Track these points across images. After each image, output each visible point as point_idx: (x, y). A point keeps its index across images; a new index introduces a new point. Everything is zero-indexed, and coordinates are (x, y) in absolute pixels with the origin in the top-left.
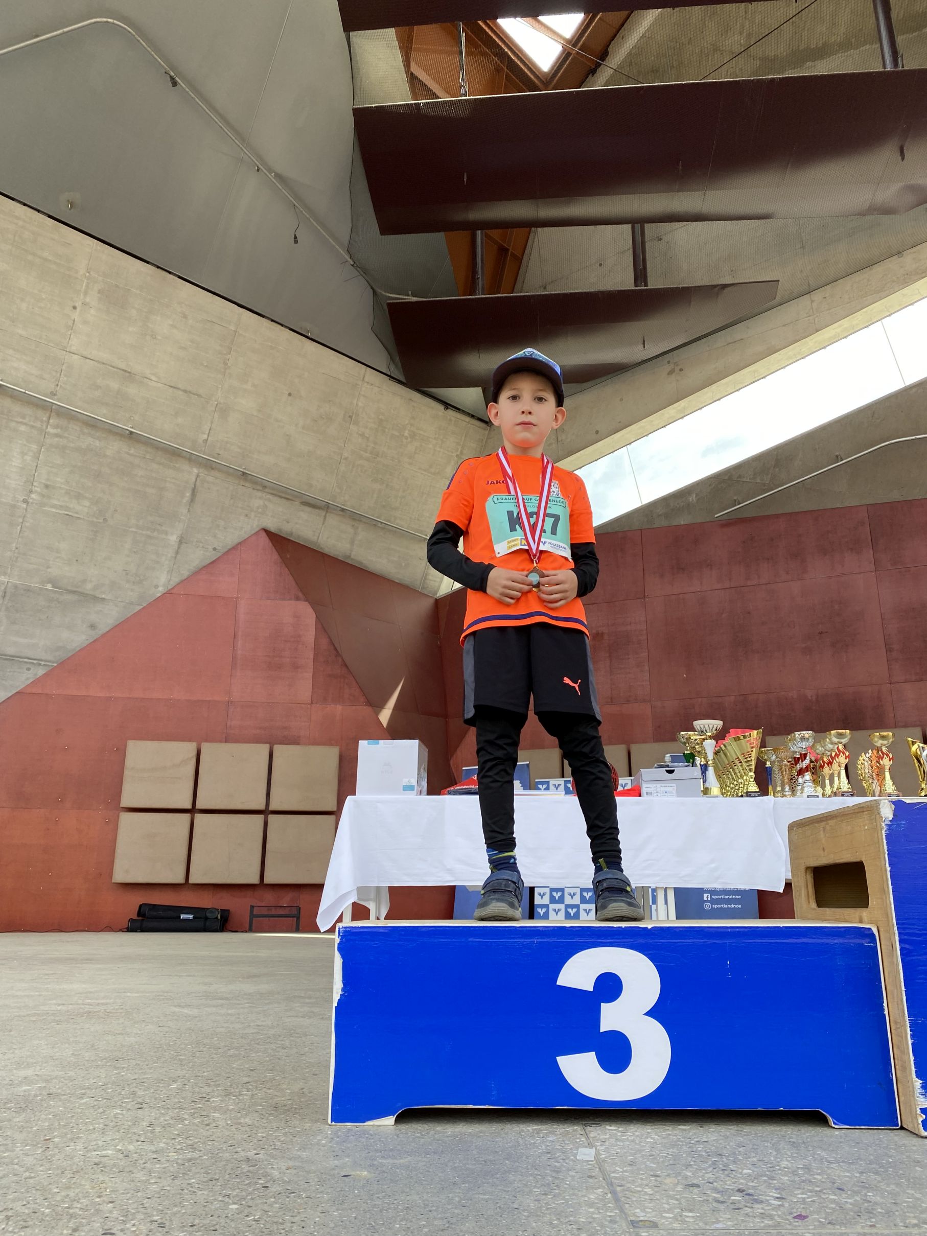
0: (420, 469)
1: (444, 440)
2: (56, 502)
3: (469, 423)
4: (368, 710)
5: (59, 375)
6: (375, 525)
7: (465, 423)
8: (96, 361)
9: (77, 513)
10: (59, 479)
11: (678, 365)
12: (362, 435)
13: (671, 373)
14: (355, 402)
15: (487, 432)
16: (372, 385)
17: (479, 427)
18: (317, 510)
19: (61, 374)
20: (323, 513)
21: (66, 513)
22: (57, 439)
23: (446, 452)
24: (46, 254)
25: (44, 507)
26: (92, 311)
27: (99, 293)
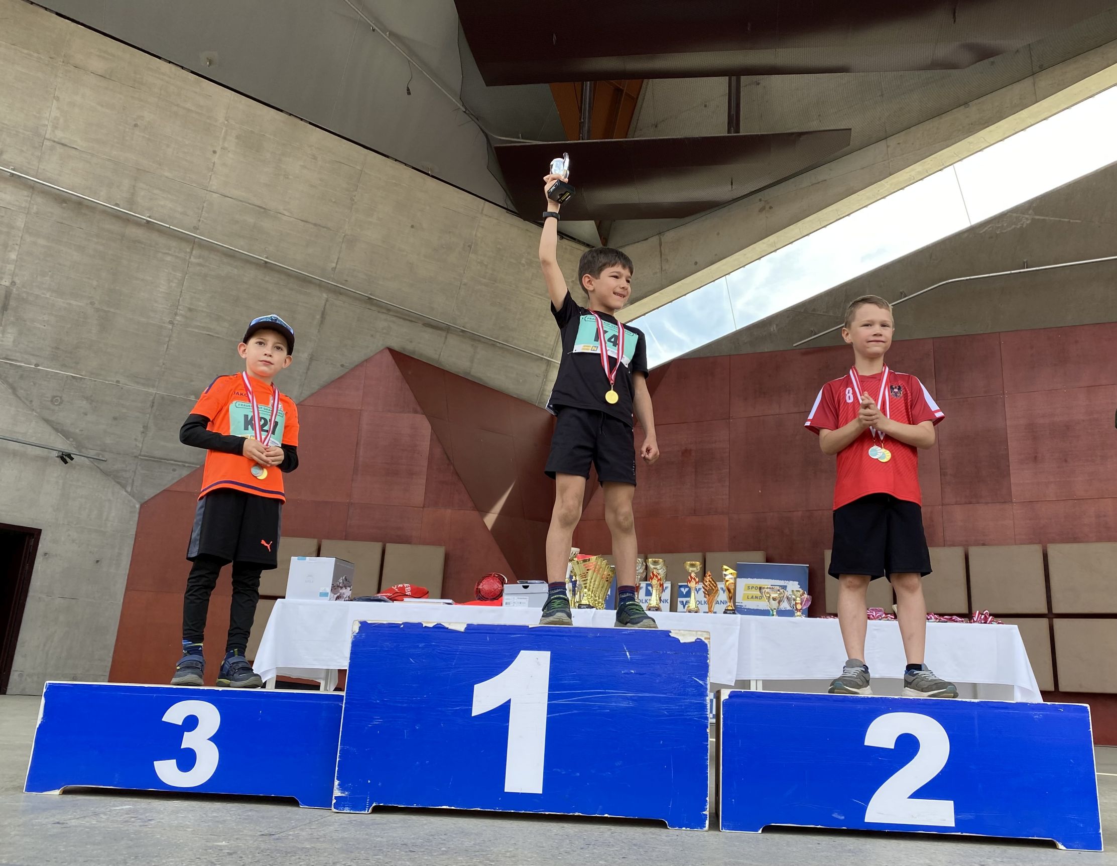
2: (199, 324)
4: (475, 514)
5: (200, 211)
6: (492, 345)
8: (234, 199)
9: (217, 333)
10: (201, 303)
11: (768, 203)
12: (481, 263)
13: (762, 210)
14: (474, 233)
16: (489, 217)
19: (202, 211)
20: (444, 334)
21: (208, 333)
22: (198, 268)
24: (188, 105)
25: (187, 328)
26: (230, 155)
27: (236, 139)
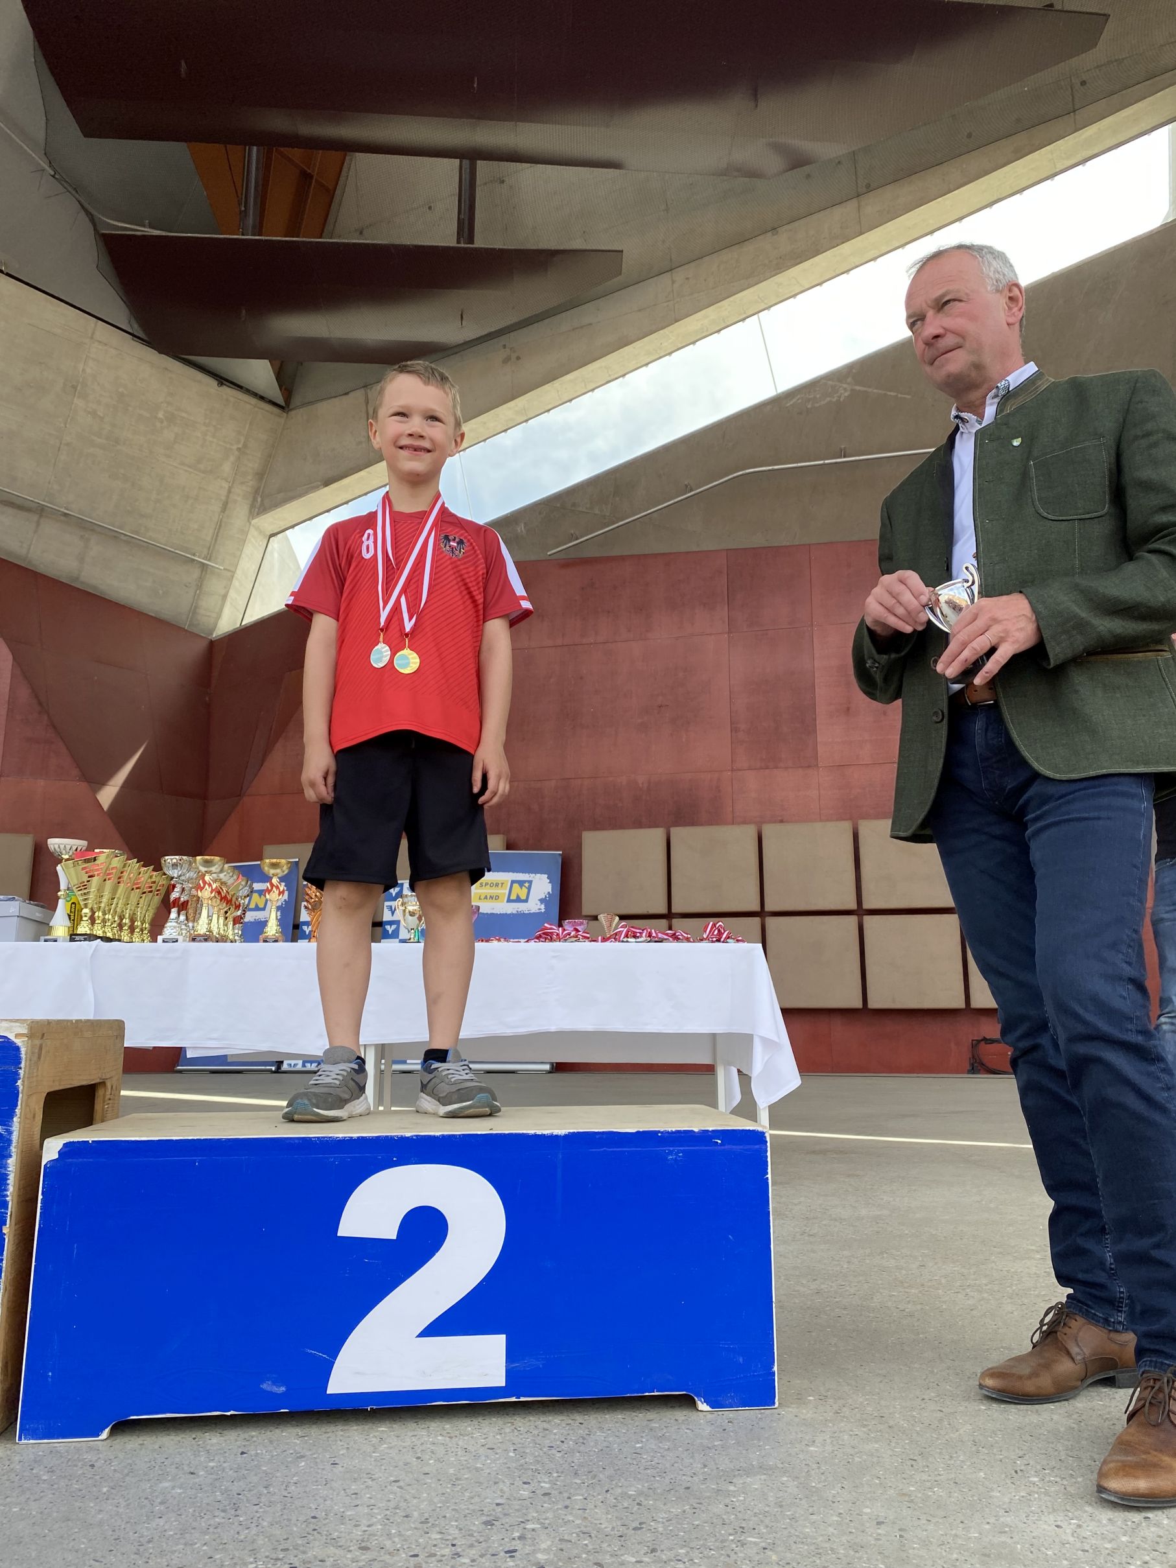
0: (183, 464)
1: (219, 426)
3: (255, 406)
4: (83, 786)
6: (115, 537)
7: (248, 406)
11: (514, 351)
12: (94, 414)
13: (506, 360)
14: (81, 366)
15: (282, 421)
16: (106, 345)
17: (272, 413)
18: (26, 514)
20: (35, 518)
23: (221, 443)
